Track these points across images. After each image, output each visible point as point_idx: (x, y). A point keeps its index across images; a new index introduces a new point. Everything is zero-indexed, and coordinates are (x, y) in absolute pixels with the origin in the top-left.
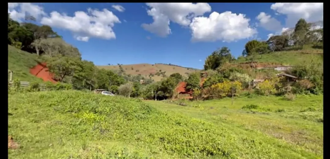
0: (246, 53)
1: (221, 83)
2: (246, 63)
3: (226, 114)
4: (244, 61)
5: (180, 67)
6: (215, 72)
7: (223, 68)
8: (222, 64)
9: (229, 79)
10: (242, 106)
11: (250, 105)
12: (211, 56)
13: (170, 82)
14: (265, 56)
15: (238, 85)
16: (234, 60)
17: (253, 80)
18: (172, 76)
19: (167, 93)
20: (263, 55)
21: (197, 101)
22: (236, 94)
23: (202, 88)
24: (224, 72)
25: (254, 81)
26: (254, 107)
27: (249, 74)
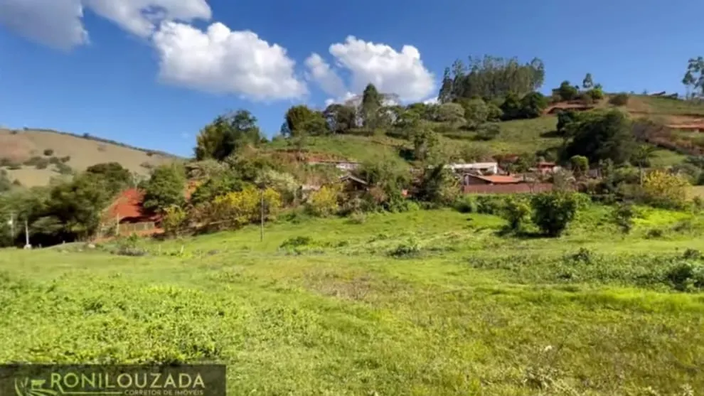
0: (289, 130)
1: (236, 193)
2: (289, 151)
3: (242, 263)
4: (284, 146)
5: (123, 145)
6: (222, 166)
7: (241, 158)
8: (240, 148)
9: (255, 183)
10: (281, 243)
11: (296, 238)
12: (211, 127)
13: (87, 189)
14: (320, 140)
15: (273, 198)
16: (265, 141)
17: (301, 187)
18: (94, 170)
19: (74, 221)
20: (317, 138)
21: (175, 238)
22: (270, 217)
23: (192, 205)
24: (245, 167)
25: (304, 188)
26: (303, 241)
27: (293, 174)
